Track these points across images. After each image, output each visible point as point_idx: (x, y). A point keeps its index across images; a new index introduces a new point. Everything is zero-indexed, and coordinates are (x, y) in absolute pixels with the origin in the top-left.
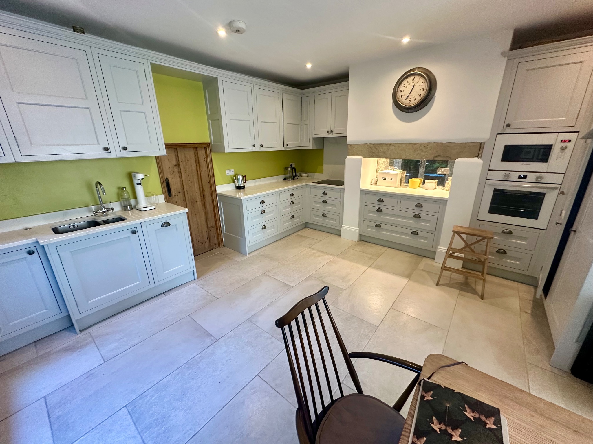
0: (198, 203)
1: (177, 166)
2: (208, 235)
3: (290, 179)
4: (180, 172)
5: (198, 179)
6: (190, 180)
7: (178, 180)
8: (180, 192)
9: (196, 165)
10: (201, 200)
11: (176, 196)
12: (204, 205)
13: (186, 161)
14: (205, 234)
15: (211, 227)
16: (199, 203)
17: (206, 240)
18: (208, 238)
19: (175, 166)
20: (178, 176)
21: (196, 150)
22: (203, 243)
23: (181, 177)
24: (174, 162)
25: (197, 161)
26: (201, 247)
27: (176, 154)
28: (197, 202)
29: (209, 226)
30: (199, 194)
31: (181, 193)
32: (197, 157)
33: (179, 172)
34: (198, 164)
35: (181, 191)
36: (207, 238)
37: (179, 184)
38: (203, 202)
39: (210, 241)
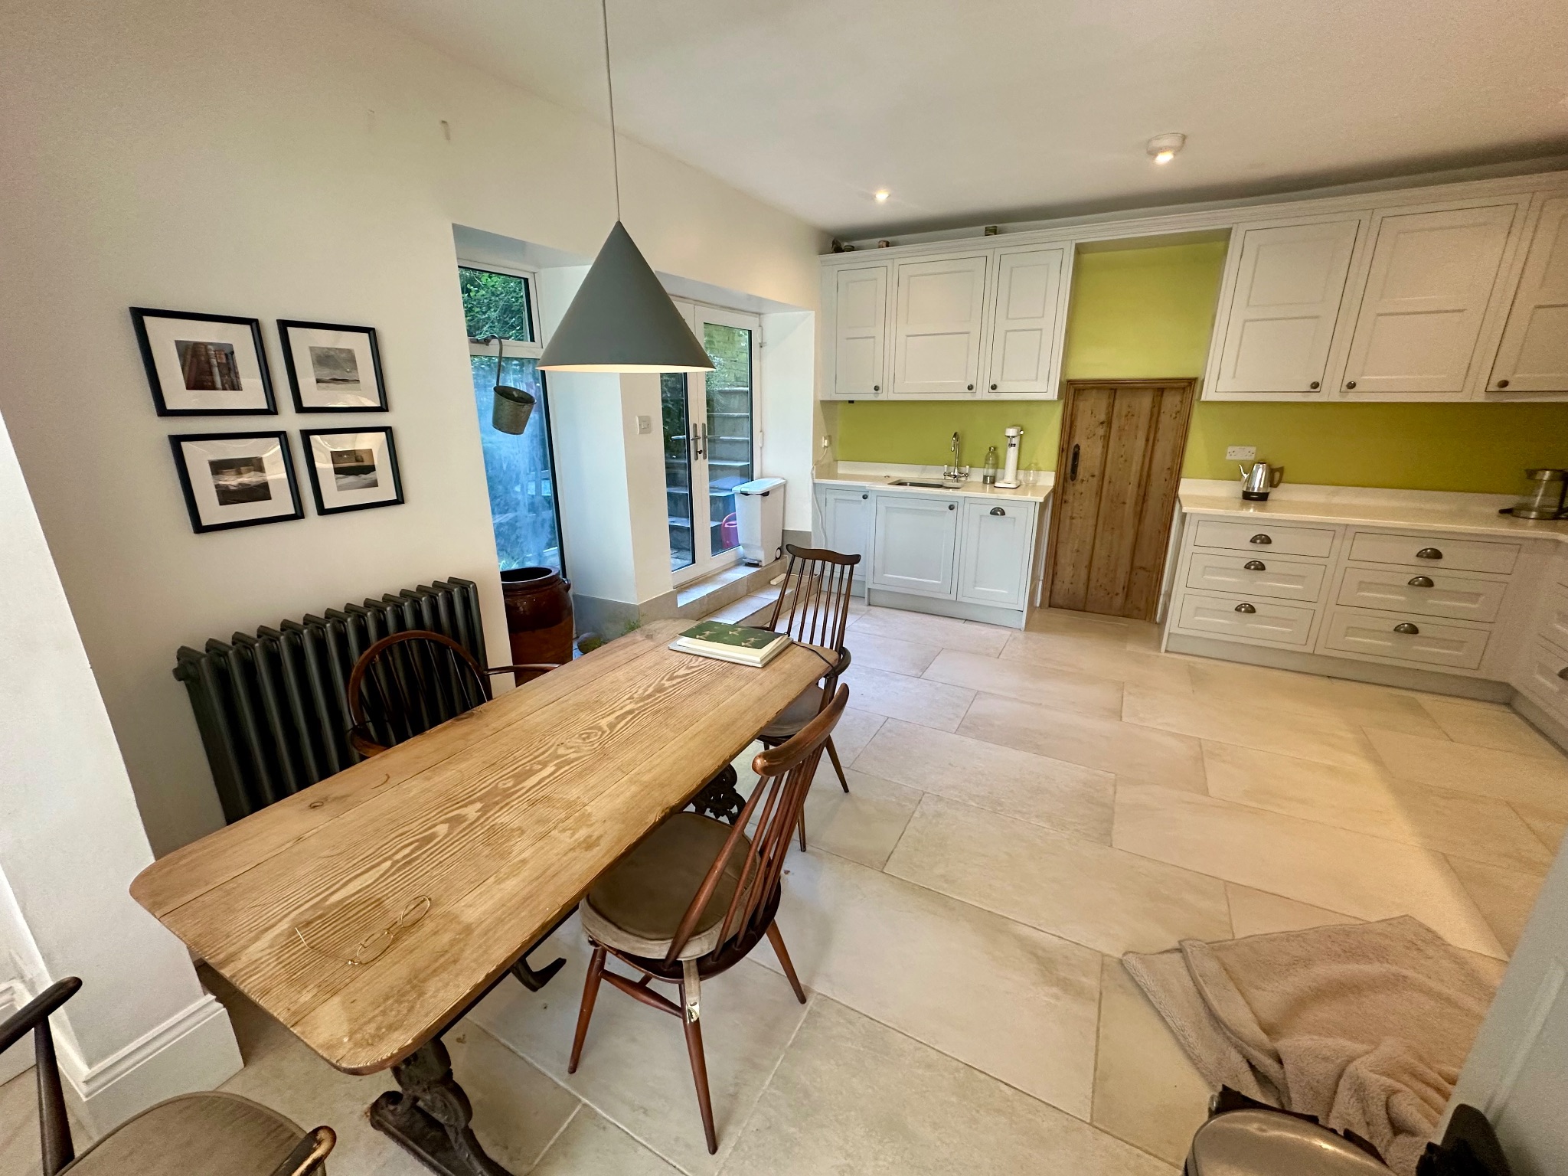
0: (1127, 506)
1: (1105, 425)
2: (1127, 581)
3: (1533, 514)
4: (1107, 438)
5: (1144, 456)
6: (1124, 456)
7: (1098, 450)
8: (1093, 476)
9: (1150, 427)
10: (1136, 504)
11: (1084, 482)
12: (1140, 515)
13: (1129, 415)
14: (1122, 576)
15: (1141, 568)
16: (1129, 509)
17: (1120, 590)
18: (1126, 589)
19: (1102, 423)
20: (1100, 444)
21: (1160, 393)
22: (1108, 594)
23: (1106, 447)
24: (1103, 417)
25: (1154, 418)
26: (1103, 599)
27: (1112, 401)
28: (1124, 503)
29: (1137, 563)
30: (1136, 490)
31: (1095, 478)
32: (1156, 410)
33: (1105, 436)
34: (1154, 426)
35: (1097, 473)
36: (1124, 588)
37: (1097, 462)
38: (1139, 509)
39: (1127, 596)
